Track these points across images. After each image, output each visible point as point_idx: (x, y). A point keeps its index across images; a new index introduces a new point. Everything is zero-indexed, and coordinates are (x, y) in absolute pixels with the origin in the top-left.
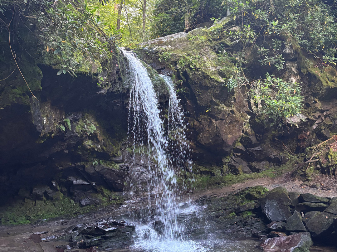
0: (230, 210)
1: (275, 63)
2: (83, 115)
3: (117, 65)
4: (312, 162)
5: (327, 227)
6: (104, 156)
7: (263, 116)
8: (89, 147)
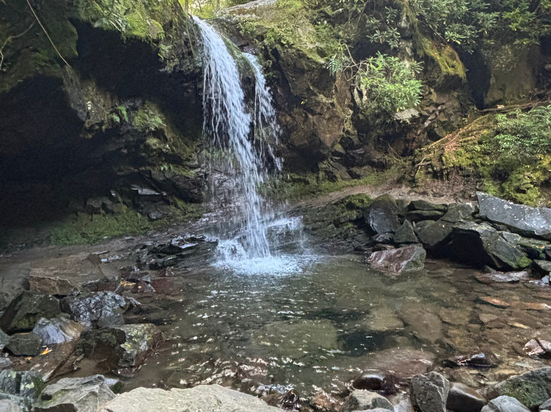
0: (329, 221)
1: (388, 39)
2: (143, 103)
3: (185, 33)
4: (422, 166)
5: (443, 237)
6: (175, 160)
7: (369, 110)
8: (154, 147)
